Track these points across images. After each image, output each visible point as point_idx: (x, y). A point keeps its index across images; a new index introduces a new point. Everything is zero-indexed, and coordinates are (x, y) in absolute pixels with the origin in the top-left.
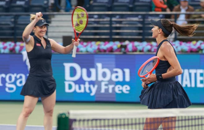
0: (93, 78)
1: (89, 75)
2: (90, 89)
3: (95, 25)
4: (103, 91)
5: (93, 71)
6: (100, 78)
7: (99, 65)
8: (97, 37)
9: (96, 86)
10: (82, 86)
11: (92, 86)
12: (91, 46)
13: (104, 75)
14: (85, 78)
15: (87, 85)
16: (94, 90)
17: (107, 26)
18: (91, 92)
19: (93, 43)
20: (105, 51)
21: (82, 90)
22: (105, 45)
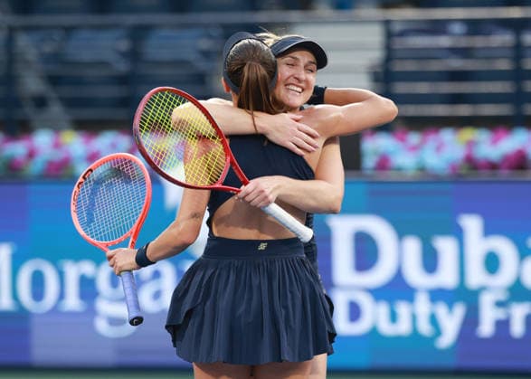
0: (446, 276)
1: (430, 261)
2: (433, 320)
3: (456, 64)
4: (486, 328)
5: (446, 246)
6: (476, 277)
7: (472, 225)
8: (464, 110)
9: (459, 311)
10: (403, 309)
11: (441, 310)
12: (439, 148)
13: (492, 263)
14: (415, 275)
15: (423, 306)
16: (451, 324)
17: (504, 65)
18: (438, 331)
19: (447, 135)
20: (492, 166)
21: (403, 327)
22: (495, 142)
